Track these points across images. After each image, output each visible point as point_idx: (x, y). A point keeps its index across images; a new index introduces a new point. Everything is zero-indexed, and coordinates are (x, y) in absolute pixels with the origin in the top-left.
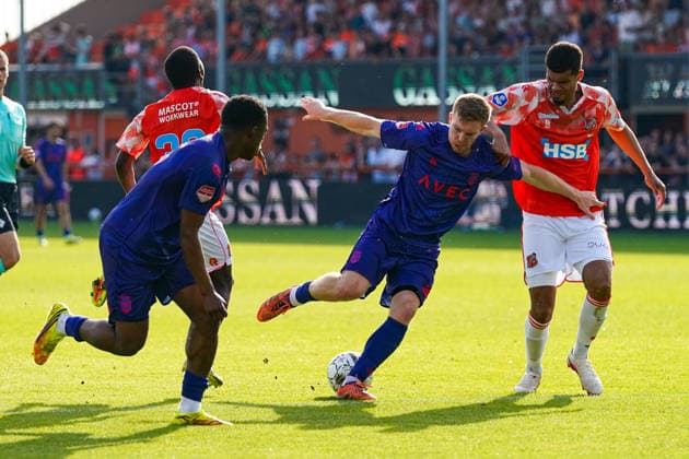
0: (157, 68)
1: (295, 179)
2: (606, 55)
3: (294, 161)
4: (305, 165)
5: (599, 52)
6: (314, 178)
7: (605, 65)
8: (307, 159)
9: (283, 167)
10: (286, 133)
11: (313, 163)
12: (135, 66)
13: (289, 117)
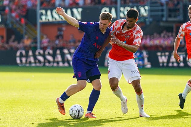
0: (15, 10)
1: (66, 49)
2: (178, 3)
3: (65, 43)
4: (69, 44)
5: (176, 2)
6: (72, 49)
7: (178, 7)
8: (70, 42)
9: (62, 45)
10: (62, 33)
11: (72, 44)
12: (7, 9)
13: (63, 27)
